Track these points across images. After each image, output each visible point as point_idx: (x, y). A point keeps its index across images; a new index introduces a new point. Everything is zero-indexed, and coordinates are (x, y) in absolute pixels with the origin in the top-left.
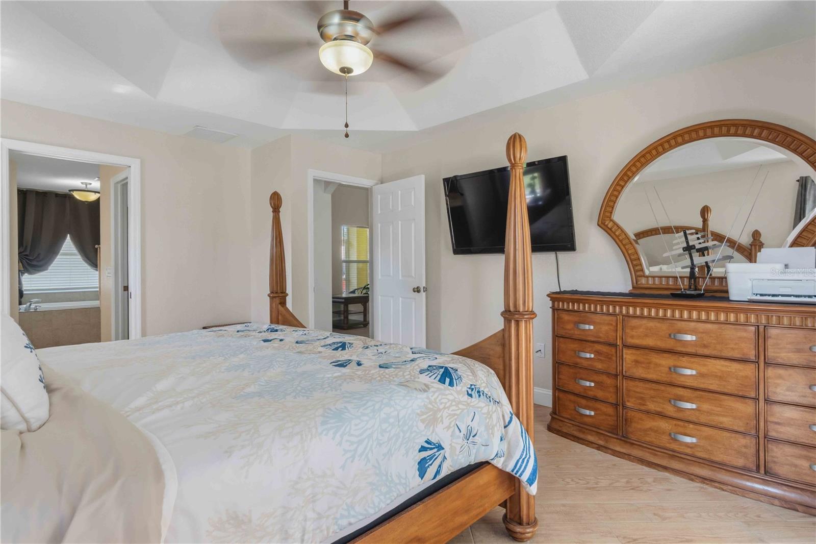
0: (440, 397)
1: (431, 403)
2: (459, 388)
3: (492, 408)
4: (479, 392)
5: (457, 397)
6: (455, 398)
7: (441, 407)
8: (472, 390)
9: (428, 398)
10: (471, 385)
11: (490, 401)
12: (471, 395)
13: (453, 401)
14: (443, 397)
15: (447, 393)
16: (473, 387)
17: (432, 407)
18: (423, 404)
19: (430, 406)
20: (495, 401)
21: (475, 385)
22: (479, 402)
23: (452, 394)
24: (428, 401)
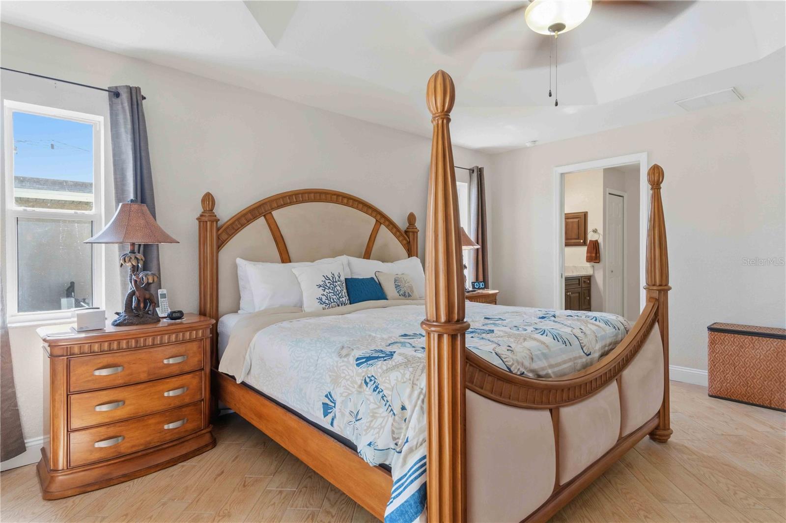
0: (344, 367)
1: (337, 367)
2: (360, 371)
3: (383, 412)
4: (377, 387)
5: (355, 376)
6: (353, 376)
7: (343, 375)
8: (371, 380)
9: (337, 362)
10: (372, 376)
11: (385, 405)
12: (366, 383)
13: (352, 377)
14: (347, 369)
15: (350, 368)
16: (373, 378)
17: (336, 371)
18: (332, 364)
19: (335, 368)
20: (392, 410)
21: (375, 378)
22: (371, 395)
23: (353, 371)
24: (336, 364)
